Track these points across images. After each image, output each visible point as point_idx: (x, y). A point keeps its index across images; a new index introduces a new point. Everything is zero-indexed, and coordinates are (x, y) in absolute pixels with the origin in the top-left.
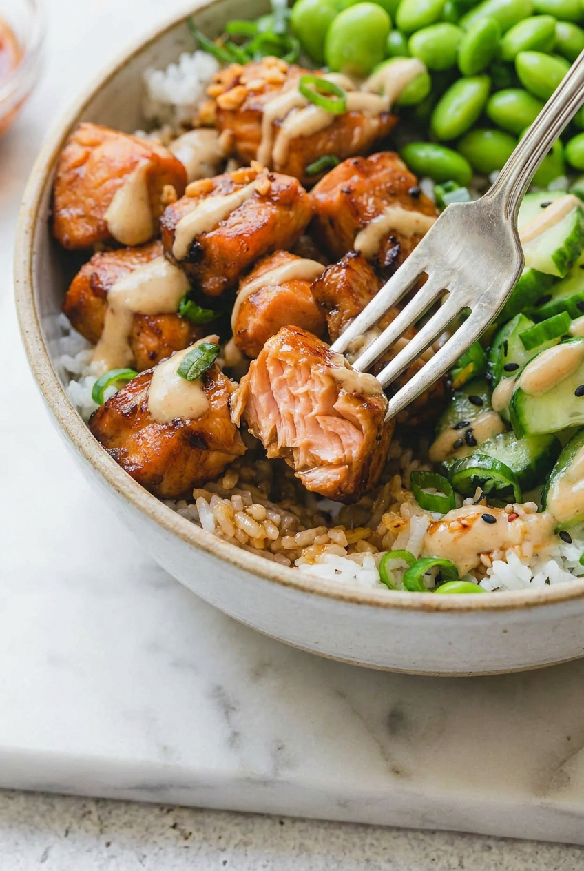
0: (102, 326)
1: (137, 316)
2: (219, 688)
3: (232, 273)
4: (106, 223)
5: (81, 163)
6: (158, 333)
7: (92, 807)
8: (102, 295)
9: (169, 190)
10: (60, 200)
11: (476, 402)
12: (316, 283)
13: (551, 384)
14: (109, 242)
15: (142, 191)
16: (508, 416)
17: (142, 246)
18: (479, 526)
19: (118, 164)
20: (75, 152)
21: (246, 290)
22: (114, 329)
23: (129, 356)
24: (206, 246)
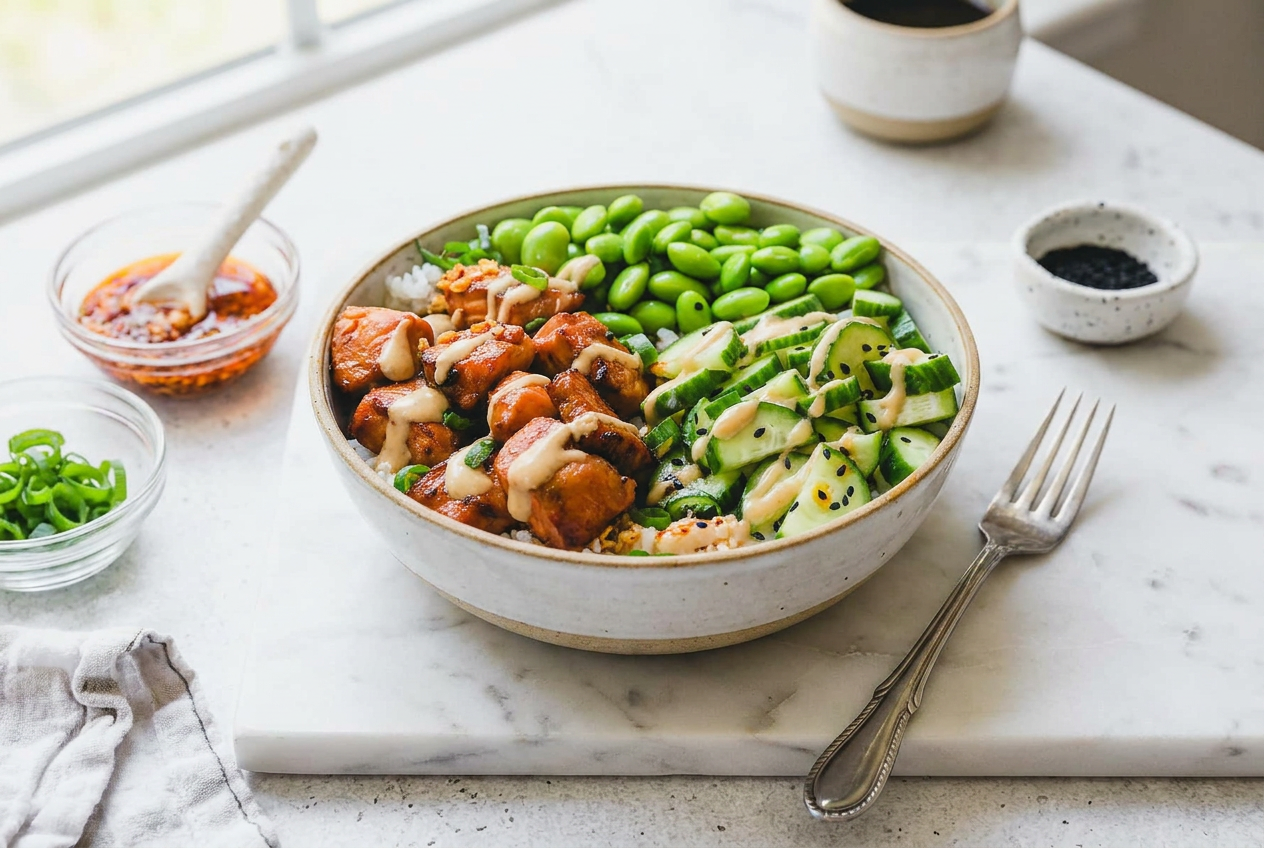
0: (384, 438)
1: (413, 424)
2: (491, 687)
3: (482, 388)
4: (378, 366)
5: (352, 330)
6: (429, 434)
7: (393, 783)
8: (384, 412)
9: (423, 342)
10: (338, 356)
11: (678, 463)
12: (550, 389)
13: (735, 432)
14: (381, 379)
15: (405, 342)
16: (705, 462)
17: (407, 381)
18: (694, 529)
19: (383, 325)
20: (345, 324)
21: (494, 398)
22: (394, 437)
23: (409, 455)
24: (462, 369)
